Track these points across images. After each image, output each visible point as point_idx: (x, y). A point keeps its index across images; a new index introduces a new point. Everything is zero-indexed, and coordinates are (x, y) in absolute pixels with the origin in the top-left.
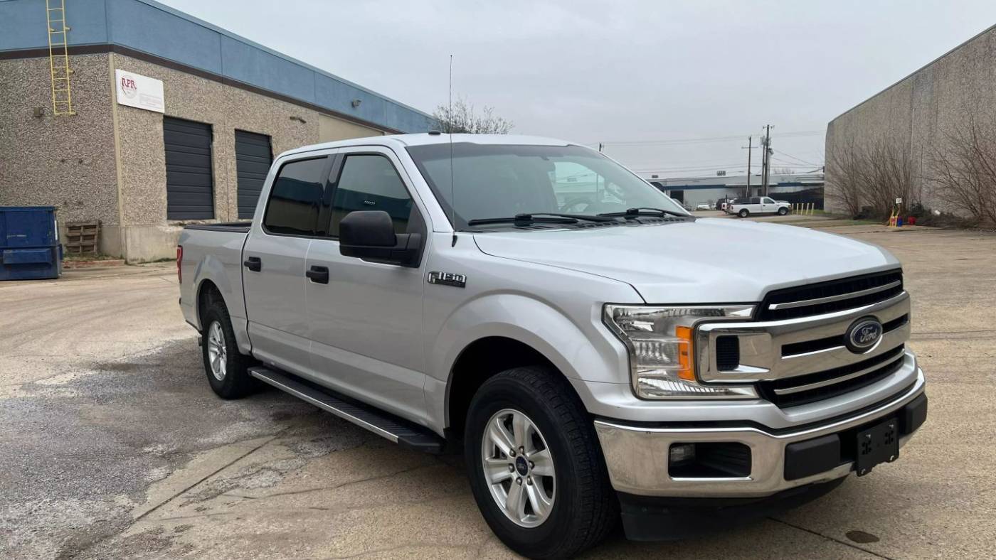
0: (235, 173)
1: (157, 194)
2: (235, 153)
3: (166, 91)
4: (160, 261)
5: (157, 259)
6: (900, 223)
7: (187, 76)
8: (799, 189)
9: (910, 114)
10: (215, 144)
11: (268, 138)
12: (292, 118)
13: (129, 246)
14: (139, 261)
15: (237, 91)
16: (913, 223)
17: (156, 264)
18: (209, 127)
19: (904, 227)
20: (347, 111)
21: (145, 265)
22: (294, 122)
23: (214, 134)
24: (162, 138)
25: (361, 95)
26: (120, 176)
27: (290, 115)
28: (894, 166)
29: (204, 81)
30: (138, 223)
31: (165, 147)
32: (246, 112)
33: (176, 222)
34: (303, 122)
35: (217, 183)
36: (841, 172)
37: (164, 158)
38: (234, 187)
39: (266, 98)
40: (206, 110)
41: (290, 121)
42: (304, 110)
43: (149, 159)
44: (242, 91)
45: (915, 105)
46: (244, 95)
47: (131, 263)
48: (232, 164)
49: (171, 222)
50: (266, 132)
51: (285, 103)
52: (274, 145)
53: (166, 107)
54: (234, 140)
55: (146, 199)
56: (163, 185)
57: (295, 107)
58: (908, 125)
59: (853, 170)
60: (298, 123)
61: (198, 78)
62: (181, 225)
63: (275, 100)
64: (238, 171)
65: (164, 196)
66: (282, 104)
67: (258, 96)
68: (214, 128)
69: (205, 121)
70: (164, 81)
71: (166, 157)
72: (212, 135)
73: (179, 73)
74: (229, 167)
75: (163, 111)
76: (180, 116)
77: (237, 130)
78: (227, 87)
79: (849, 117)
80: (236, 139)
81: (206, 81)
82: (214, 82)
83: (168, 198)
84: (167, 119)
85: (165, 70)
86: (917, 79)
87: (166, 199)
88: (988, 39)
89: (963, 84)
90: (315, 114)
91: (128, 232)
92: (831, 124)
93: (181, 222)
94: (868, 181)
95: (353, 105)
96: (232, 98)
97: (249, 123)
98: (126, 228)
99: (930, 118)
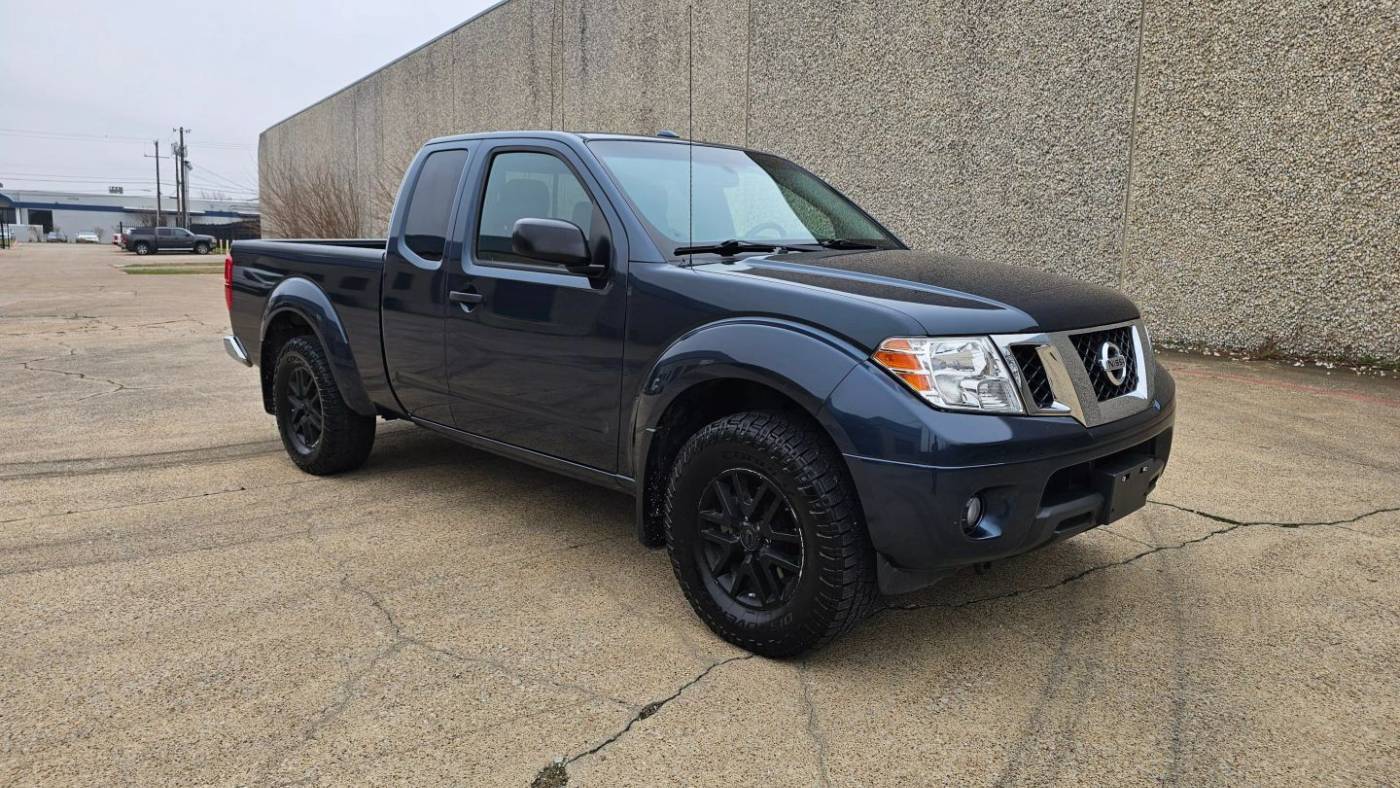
8: (236, 220)
9: (354, 134)
28: (340, 202)
36: (279, 202)
45: (358, 123)
58: (352, 149)
59: (293, 199)
79: (284, 127)
86: (358, 92)
88: (430, 55)
89: (407, 105)
92: (263, 136)
94: (310, 214)
99: (376, 142)
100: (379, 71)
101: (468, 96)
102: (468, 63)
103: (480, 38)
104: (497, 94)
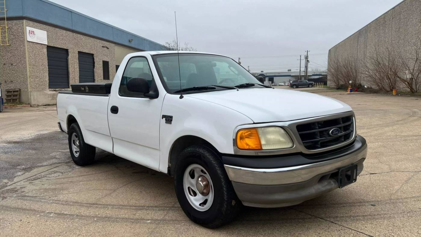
0: (78, 69)
1: (44, 78)
2: (78, 61)
3: (48, 36)
4: (45, 105)
5: (44, 105)
6: (351, 91)
7: (57, 29)
8: (321, 77)
9: (357, 47)
10: (69, 57)
11: (92, 55)
12: (103, 47)
13: (32, 99)
14: (37, 106)
15: (79, 35)
16: (356, 91)
17: (43, 106)
18: (67, 51)
19: (352, 93)
20: (127, 43)
21: (39, 107)
22: (104, 48)
23: (69, 53)
24: (46, 55)
25: (133, 37)
26: (28, 70)
27: (102, 46)
28: (351, 68)
29: (64, 31)
30: (36, 90)
31: (48, 58)
32: (83, 44)
33: (53, 89)
34: (108, 48)
35: (70, 74)
36: (333, 70)
37: (47, 63)
38: (78, 75)
39: (92, 39)
40: (66, 43)
41: (102, 48)
42: (108, 43)
43: (41, 64)
44: (81, 35)
45: (359, 43)
46: (82, 37)
47: (33, 106)
48: (77, 66)
49: (50, 89)
50: (92, 52)
51: (100, 41)
52: (95, 58)
53: (48, 42)
54: (78, 56)
55: (39, 80)
56: (47, 74)
57: (104, 42)
58: (356, 51)
59: (337, 70)
60: (105, 48)
61: (61, 30)
62: (55, 91)
63: (95, 39)
64: (79, 68)
65: (47, 79)
66: (98, 41)
67: (87, 38)
68: (69, 51)
69: (65, 48)
70: (47, 31)
71: (48, 62)
72: (68, 54)
73: (54, 28)
74: (76, 67)
75: (47, 44)
76: (54, 46)
77: (79, 52)
78: (74, 34)
79: (336, 47)
80: (78, 55)
81: (65, 31)
82: (69, 32)
83: (49, 79)
84: (49, 47)
85: (48, 27)
86: (360, 33)
87: (48, 80)
88: (384, 18)
89: (376, 35)
90: (113, 45)
91: (32, 93)
92: (330, 51)
93: (55, 89)
94: (342, 74)
95: (130, 41)
96: (77, 38)
97: (84, 49)
98: (31, 92)
99: (364, 49)
100: (367, 25)
101: (397, 30)
102: (398, 18)
103: (403, 9)
104: (408, 27)
